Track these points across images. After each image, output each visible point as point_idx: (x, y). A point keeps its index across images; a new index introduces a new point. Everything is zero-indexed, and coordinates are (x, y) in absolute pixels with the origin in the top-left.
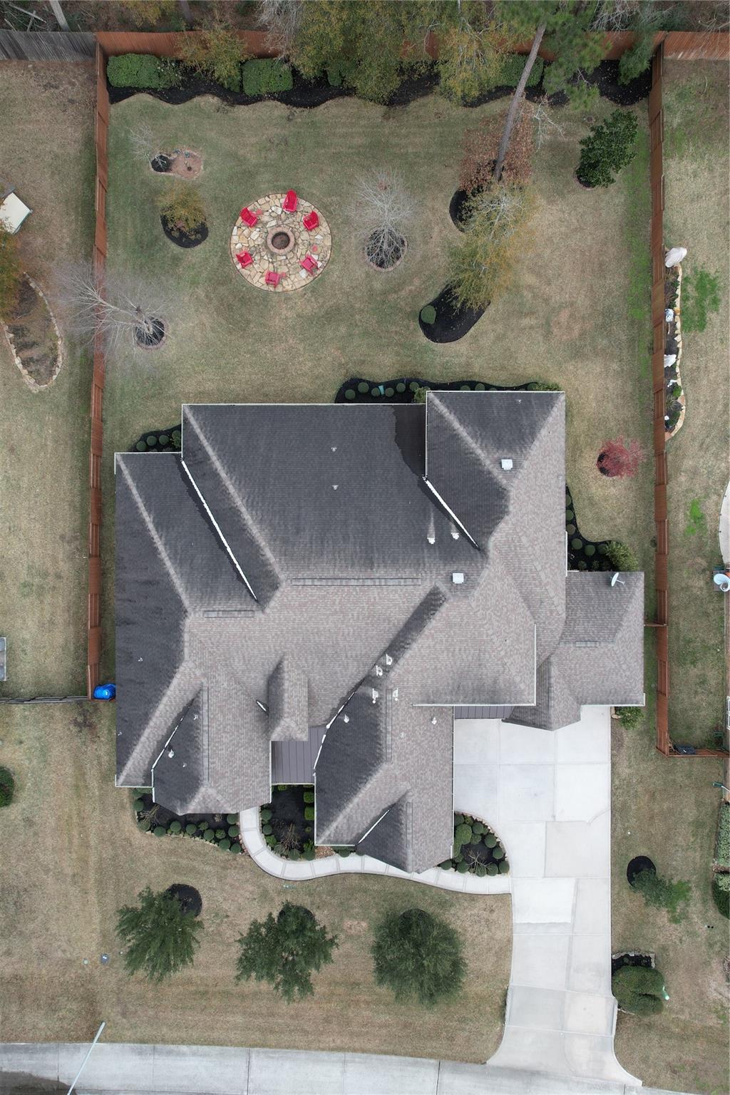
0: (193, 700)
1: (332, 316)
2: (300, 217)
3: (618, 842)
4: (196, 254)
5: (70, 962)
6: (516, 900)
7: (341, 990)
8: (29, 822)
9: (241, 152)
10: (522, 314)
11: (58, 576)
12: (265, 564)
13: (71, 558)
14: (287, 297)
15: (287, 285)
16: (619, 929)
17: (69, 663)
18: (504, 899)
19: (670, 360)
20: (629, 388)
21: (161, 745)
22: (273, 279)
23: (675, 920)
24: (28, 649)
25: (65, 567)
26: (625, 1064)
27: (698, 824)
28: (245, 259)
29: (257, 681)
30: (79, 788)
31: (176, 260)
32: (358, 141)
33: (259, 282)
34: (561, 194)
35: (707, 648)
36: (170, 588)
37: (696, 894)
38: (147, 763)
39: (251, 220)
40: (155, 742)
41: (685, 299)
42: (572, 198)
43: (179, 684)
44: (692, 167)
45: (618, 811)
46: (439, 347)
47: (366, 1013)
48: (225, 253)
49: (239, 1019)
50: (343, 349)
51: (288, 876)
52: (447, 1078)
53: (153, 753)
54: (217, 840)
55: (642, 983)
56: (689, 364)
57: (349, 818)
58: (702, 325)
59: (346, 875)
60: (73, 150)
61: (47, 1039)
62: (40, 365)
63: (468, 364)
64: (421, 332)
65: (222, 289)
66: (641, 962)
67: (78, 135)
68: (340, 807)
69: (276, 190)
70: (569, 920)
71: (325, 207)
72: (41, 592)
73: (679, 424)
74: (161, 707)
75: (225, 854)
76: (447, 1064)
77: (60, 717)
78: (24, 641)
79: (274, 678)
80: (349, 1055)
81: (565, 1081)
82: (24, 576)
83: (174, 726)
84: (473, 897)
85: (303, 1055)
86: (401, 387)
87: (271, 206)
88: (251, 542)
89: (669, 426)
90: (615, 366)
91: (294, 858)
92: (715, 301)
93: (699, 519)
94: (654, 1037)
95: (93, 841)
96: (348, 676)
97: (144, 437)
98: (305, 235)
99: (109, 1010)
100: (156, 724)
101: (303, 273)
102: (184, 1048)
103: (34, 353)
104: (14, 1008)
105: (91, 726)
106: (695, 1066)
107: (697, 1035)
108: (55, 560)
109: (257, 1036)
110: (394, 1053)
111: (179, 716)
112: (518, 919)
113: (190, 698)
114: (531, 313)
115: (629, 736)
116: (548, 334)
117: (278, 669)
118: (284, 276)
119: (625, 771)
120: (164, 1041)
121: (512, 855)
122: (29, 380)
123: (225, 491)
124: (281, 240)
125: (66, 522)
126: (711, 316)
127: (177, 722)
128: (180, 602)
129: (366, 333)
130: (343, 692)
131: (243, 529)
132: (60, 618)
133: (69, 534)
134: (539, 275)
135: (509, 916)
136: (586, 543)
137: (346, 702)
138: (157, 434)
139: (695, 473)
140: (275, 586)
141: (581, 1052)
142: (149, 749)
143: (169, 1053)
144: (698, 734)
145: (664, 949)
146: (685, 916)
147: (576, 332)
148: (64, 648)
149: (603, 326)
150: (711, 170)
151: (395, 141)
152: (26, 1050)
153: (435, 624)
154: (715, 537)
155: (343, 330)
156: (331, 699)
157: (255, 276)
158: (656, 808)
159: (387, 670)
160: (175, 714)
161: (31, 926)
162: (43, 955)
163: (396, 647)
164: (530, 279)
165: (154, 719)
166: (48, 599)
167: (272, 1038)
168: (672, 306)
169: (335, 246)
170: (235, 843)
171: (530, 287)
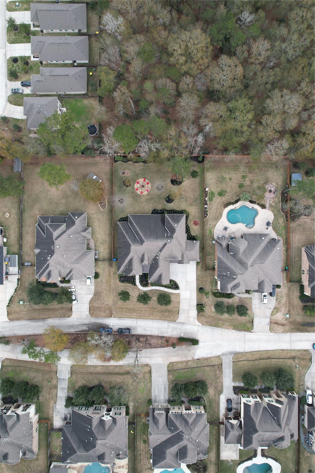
1: (151, 199)
2: (146, 182)
3: (197, 285)
4: (129, 188)
5: (107, 305)
6: (181, 294)
7: (152, 309)
8: (101, 281)
9: (136, 171)
10: (182, 199)
11: (106, 241)
12: (142, 239)
13: (108, 238)
14: (144, 196)
15: (144, 194)
16: (198, 300)
17: (108, 255)
18: (179, 294)
19: (206, 206)
20: (199, 211)
21: (126, 266)
22: (142, 193)
23: (207, 298)
24: (102, 253)
25: (107, 240)
26: (199, 321)
27: (210, 282)
28: (137, 190)
29: (141, 256)
30: (109, 276)
31: (126, 189)
32: (156, 169)
33: (139, 193)
34: (189, 178)
35: (212, 253)
36: (129, 242)
37: (210, 294)
39: (138, 183)
41: (209, 196)
42: (190, 179)
43: (130, 256)
44: (210, 174)
45: (198, 280)
46: (168, 204)
47: (156, 313)
48: (134, 188)
49: (135, 314)
50: (153, 204)
51: (144, 290)
52: (169, 324)
53: (124, 268)
54: (132, 284)
55: (201, 307)
56: (210, 207)
57: (154, 277)
58: (212, 200)
59: (153, 290)
60: (108, 171)
61: (104, 317)
62: (103, 206)
63: (173, 207)
64: (166, 202)
65: (133, 194)
66: (202, 305)
67: (109, 168)
68: (152, 275)
69: (142, 178)
70: (189, 298)
71: (150, 181)
72: (104, 244)
73: (208, 217)
75: (133, 286)
76: (169, 322)
77: (106, 264)
78: (101, 252)
79: (143, 256)
80: (153, 320)
81: (189, 324)
82: (101, 241)
84: (174, 294)
85: (146, 320)
86: (162, 211)
87: (141, 180)
88: (140, 236)
89: (206, 217)
90: (197, 207)
91: (145, 287)
92: (214, 196)
93: (211, 232)
94: (204, 317)
95: (112, 284)
96: (154, 255)
97: (121, 219)
98: (147, 185)
99: (114, 312)
101: (146, 192)
102: (126, 319)
103: (102, 204)
104: (98, 312)
105: (112, 265)
106: (210, 322)
107: (211, 317)
108: (106, 238)
109: (138, 317)
110: (161, 320)
112: (181, 297)
113: (131, 258)
114: (184, 199)
115: (199, 267)
116: (186, 202)
117: (144, 254)
118: (144, 192)
119: (199, 273)
120: (123, 318)
121: (180, 287)
122: (101, 209)
123: (136, 228)
124: (143, 186)
125: (108, 232)
126: (213, 199)
127: (129, 262)
128: (130, 244)
129: (157, 202)
130: (153, 258)
131: (139, 234)
132: (107, 248)
133: (108, 234)
134: (185, 192)
135: (180, 297)
136: (192, 236)
137: (153, 259)
138: (123, 218)
139: (210, 225)
140: (144, 242)
141: (191, 319)
143: (124, 319)
144: (210, 267)
145: (205, 303)
146: (208, 297)
147: (191, 202)
148: (107, 253)
149: (196, 200)
150: (214, 175)
151: (162, 169)
152: (100, 319)
153: (166, 247)
154: (213, 235)
155: (153, 201)
156: (151, 259)
157: (139, 192)
158: (204, 280)
159: (159, 254)
160: (129, 260)
161: (101, 298)
162: (103, 303)
163: (161, 251)
164: (183, 193)
166: (105, 245)
167: (141, 317)
168: (207, 197)
169: (152, 187)
170: (135, 284)
171: (183, 194)
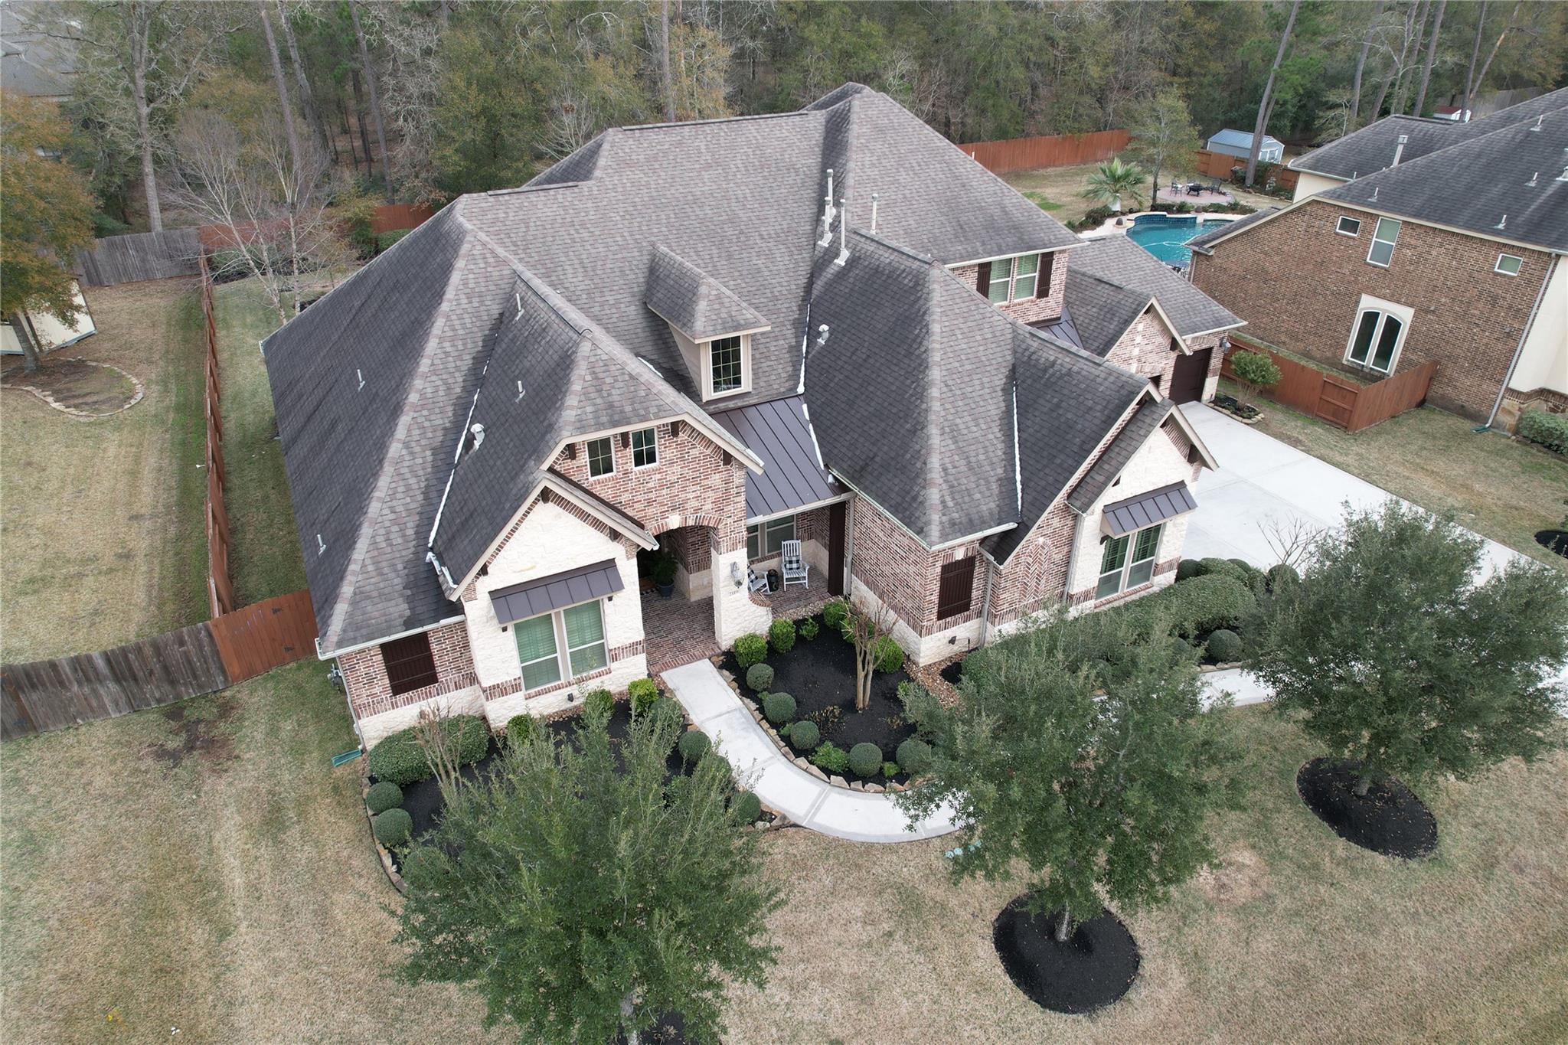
0: (502, 315)
38: (410, 532)
40: (428, 453)
43: (465, 282)
53: (426, 494)
74: (432, 346)
83: (468, 392)
96: (782, 273)
100: (423, 396)
111: (478, 361)
113: (495, 310)
127: (475, 379)
137: (806, 326)
142: (413, 481)
160: (467, 361)
165: (418, 383)
